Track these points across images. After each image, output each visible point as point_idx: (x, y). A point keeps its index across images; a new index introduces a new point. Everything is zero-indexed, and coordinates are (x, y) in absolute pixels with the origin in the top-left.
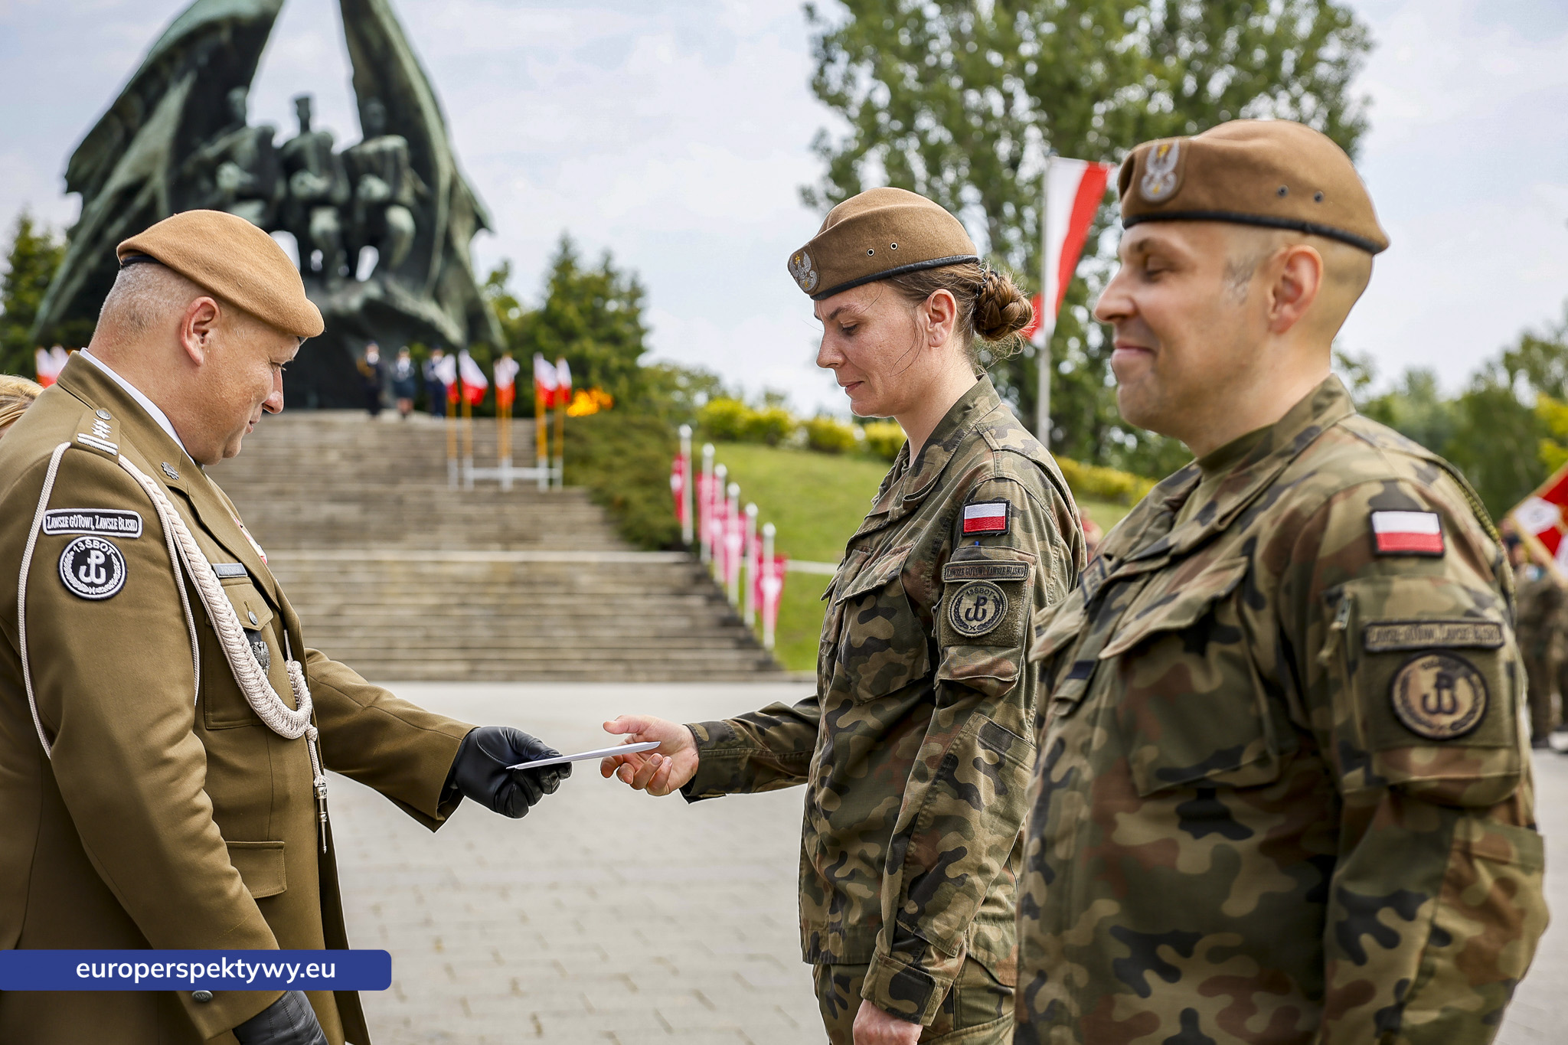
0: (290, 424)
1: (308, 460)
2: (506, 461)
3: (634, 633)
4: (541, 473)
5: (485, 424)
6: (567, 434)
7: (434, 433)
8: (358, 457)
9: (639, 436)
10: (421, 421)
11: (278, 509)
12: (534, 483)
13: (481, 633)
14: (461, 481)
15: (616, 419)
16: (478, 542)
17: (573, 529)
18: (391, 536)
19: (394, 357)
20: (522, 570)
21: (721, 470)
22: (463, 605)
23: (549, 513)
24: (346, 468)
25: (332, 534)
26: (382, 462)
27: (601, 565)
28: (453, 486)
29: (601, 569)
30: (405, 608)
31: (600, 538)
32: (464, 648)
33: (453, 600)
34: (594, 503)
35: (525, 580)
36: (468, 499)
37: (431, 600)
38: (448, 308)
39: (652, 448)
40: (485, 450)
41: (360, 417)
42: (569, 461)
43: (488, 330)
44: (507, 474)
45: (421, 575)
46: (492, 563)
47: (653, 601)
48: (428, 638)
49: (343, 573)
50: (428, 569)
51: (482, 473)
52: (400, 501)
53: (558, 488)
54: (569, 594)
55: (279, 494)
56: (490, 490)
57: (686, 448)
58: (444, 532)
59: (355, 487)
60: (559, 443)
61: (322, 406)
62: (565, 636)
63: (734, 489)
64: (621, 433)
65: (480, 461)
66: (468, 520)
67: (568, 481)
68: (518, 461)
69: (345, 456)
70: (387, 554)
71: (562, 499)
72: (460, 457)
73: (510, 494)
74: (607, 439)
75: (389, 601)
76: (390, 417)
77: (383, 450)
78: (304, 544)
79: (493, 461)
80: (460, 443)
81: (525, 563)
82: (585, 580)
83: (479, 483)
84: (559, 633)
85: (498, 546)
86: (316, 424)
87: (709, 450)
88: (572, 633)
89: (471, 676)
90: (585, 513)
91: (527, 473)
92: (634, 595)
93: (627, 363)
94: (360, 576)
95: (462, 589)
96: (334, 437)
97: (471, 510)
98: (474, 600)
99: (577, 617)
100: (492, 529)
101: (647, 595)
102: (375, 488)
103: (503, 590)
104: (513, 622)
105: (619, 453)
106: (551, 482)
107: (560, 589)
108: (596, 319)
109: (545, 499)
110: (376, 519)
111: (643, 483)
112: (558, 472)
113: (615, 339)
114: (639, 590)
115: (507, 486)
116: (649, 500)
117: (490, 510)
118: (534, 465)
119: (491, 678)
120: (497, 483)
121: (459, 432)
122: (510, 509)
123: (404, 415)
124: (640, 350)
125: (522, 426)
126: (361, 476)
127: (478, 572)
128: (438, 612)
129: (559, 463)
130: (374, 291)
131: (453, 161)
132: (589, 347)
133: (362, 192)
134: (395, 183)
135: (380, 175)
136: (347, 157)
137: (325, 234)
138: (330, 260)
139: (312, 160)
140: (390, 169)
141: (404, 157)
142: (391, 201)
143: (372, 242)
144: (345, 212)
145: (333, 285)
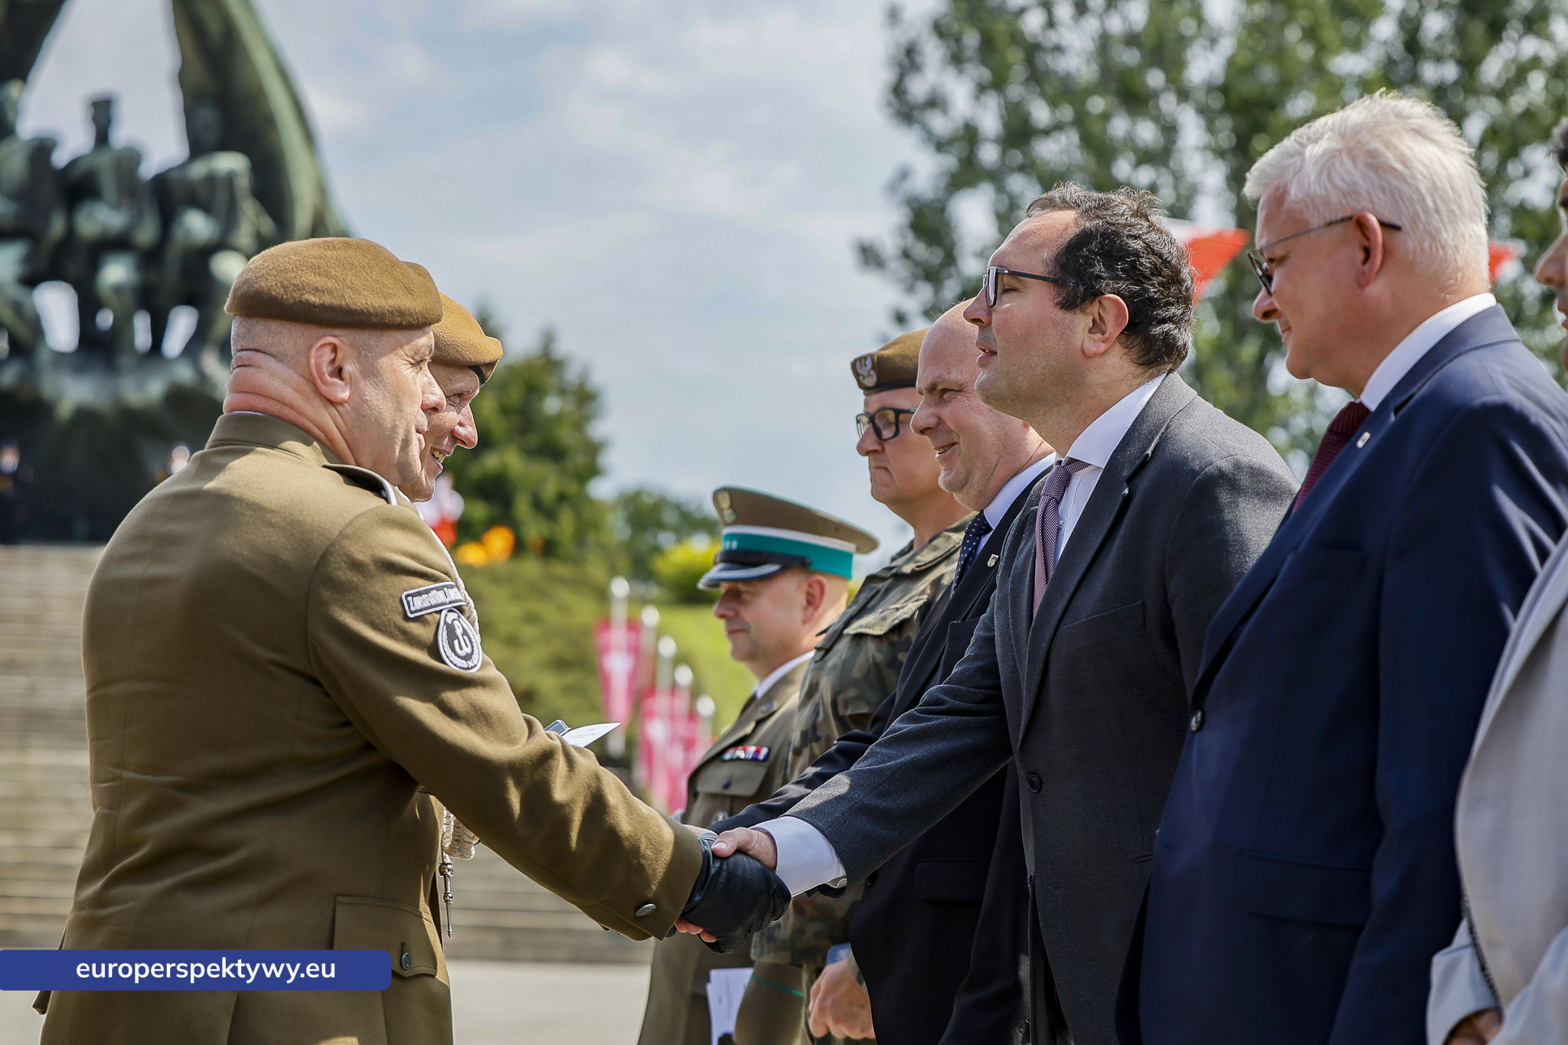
9: (565, 595)
15: (531, 568)
21: (668, 647)
39: (583, 611)
55: (7, 666)
57: (619, 613)
63: (684, 676)
64: (538, 591)
74: (516, 597)
78: (33, 741)
87: (651, 616)
93: (571, 488)
105: (531, 619)
108: (529, 423)
111: (561, 664)
113: (552, 452)
116: (568, 690)
124: (592, 471)
130: (184, 374)
131: (322, 190)
132: (509, 460)
133: (178, 234)
134: (228, 219)
135: (207, 208)
136: (161, 182)
137: (118, 289)
138: (123, 325)
139: (108, 184)
140: (221, 199)
141: (244, 183)
142: (221, 245)
143: (190, 300)
144: (150, 258)
145: (124, 361)
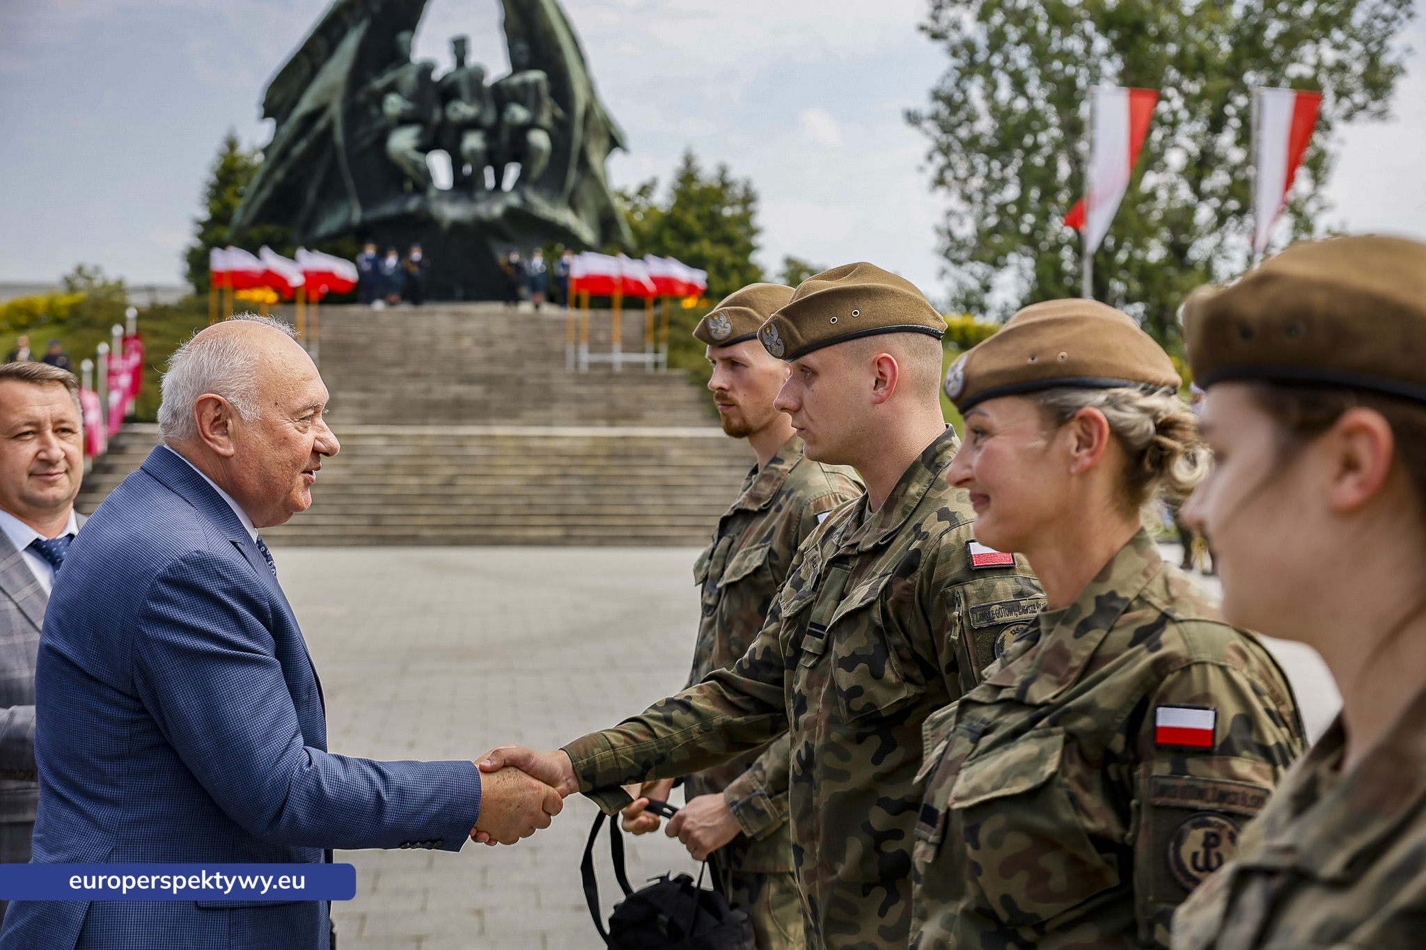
0: (432, 314)
1: (445, 346)
2: (617, 346)
3: (716, 501)
4: (648, 358)
5: (603, 314)
6: (672, 323)
7: (559, 322)
8: (489, 343)
10: (549, 310)
11: (413, 389)
12: (642, 365)
13: (578, 501)
14: (577, 365)
16: (586, 419)
17: (672, 407)
18: (509, 414)
19: (530, 256)
20: (621, 444)
22: (564, 476)
23: (651, 393)
24: (478, 353)
25: (458, 411)
26: (510, 347)
27: (692, 439)
28: (570, 368)
29: (692, 443)
30: (511, 479)
31: (696, 415)
32: (561, 515)
33: (555, 471)
34: (692, 384)
35: (622, 454)
36: (581, 379)
37: (535, 472)
38: (583, 214)
40: (602, 337)
41: (497, 308)
42: (674, 346)
43: (619, 232)
44: (618, 357)
45: (528, 449)
46: (594, 438)
47: (735, 473)
48: (530, 505)
49: (460, 446)
50: (536, 443)
51: (597, 358)
52: (520, 382)
53: (663, 371)
54: (661, 466)
55: (415, 376)
56: (601, 372)
58: (557, 411)
59: (483, 369)
60: (665, 332)
61: (467, 298)
62: (654, 504)
65: (595, 347)
66: (579, 399)
67: (671, 364)
68: (628, 347)
69: (477, 343)
70: (501, 430)
71: (665, 380)
72: (577, 344)
73: (619, 376)
75: (498, 472)
76: (526, 308)
77: (511, 337)
78: (431, 420)
79: (606, 347)
80: (578, 330)
81: (624, 438)
82: (676, 453)
83: (592, 365)
84: (649, 501)
85: (604, 422)
86: (455, 314)
88: (660, 501)
89: (566, 541)
90: (684, 392)
91: (636, 358)
92: (718, 467)
93: (740, 260)
94: (474, 450)
95: (564, 461)
96: (471, 325)
97: (582, 390)
98: (574, 471)
99: (666, 486)
100: (600, 407)
101: (731, 467)
102: (500, 369)
103: (601, 462)
104: (608, 491)
106: (656, 365)
107: (653, 462)
108: (714, 224)
109: (649, 380)
110: (497, 398)
112: (662, 357)
113: (728, 241)
114: (723, 462)
115: (618, 369)
117: (600, 390)
118: (643, 351)
119: (584, 542)
120: (609, 365)
121: (577, 321)
122: (617, 389)
123: (537, 306)
124: (751, 249)
125: (633, 315)
126: (490, 360)
127: (580, 447)
128: (541, 482)
129: (664, 348)
130: (514, 200)
131: (591, 89)
132: (706, 247)
133: (507, 117)
134: (536, 108)
135: (523, 103)
136: (497, 87)
137: (473, 152)
138: (478, 174)
139: (465, 90)
140: (531, 98)
141: (544, 88)
142: (532, 125)
143: (516, 159)
144: (491, 134)
145: (479, 195)
